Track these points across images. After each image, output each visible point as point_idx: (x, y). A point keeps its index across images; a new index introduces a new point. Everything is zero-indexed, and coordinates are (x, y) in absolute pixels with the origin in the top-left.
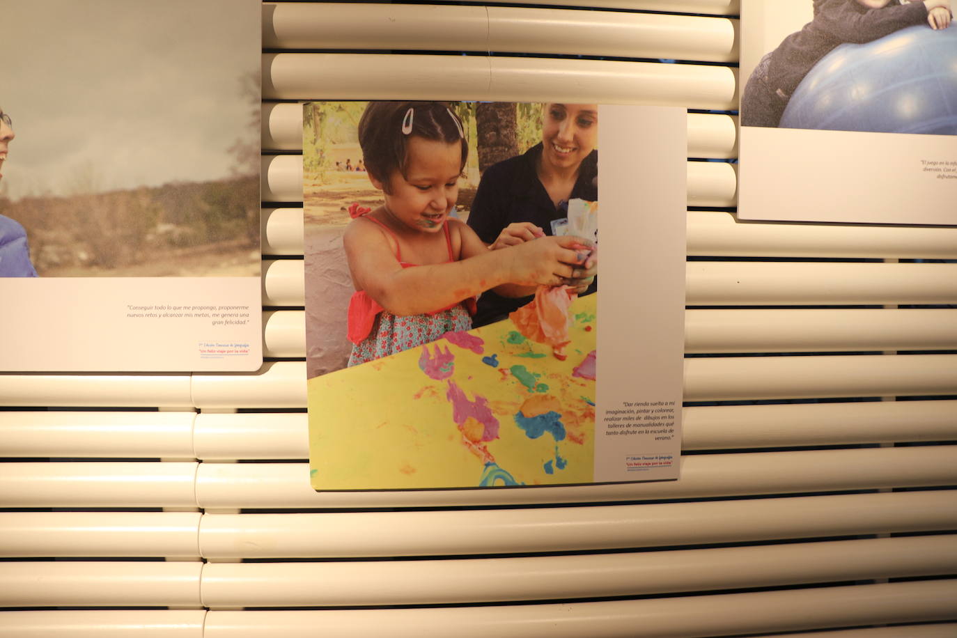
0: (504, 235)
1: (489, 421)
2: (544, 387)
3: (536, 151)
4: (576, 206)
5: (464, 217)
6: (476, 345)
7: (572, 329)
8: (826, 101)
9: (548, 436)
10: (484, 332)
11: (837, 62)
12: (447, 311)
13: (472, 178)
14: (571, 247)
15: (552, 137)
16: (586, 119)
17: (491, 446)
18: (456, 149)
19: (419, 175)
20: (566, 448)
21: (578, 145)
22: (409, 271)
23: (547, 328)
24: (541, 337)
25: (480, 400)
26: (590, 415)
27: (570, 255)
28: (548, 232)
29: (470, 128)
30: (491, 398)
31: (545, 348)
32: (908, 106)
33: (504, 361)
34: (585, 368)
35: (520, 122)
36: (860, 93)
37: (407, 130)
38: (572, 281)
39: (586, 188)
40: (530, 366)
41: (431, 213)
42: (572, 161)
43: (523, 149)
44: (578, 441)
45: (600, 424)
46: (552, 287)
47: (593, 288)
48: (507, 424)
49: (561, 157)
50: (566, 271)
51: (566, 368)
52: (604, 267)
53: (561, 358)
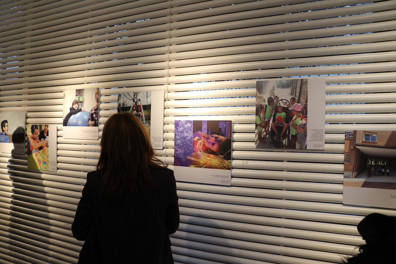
0: (41, 140)
1: (40, 162)
2: (44, 158)
3: (44, 130)
4: (47, 136)
5: (38, 138)
6: (39, 153)
7: (47, 151)
8: (71, 122)
9: (45, 164)
10: (40, 151)
11: (72, 117)
12: (37, 149)
13: (39, 134)
14: (46, 142)
15: (45, 128)
16: (48, 126)
17: (41, 165)
18: (38, 130)
19: (35, 133)
20: (47, 166)
21: (47, 129)
22: (34, 144)
23: (45, 151)
24: (44, 152)
25: (40, 159)
26: (48, 162)
27: (46, 143)
28: (45, 140)
29: (39, 128)
30: (41, 159)
31: (44, 154)
32: (80, 123)
33: (42, 155)
34: (48, 157)
35: (43, 127)
36: (75, 121)
37: (34, 128)
38: (46, 146)
39: (48, 135)
40: (43, 156)
41: (36, 137)
42: (46, 132)
43: (43, 130)
44: (47, 165)
45: (49, 164)
46: (45, 146)
47: (48, 147)
48: (42, 162)
49: (46, 131)
50: (46, 144)
51: (46, 156)
52: (49, 144)
53: (46, 155)
